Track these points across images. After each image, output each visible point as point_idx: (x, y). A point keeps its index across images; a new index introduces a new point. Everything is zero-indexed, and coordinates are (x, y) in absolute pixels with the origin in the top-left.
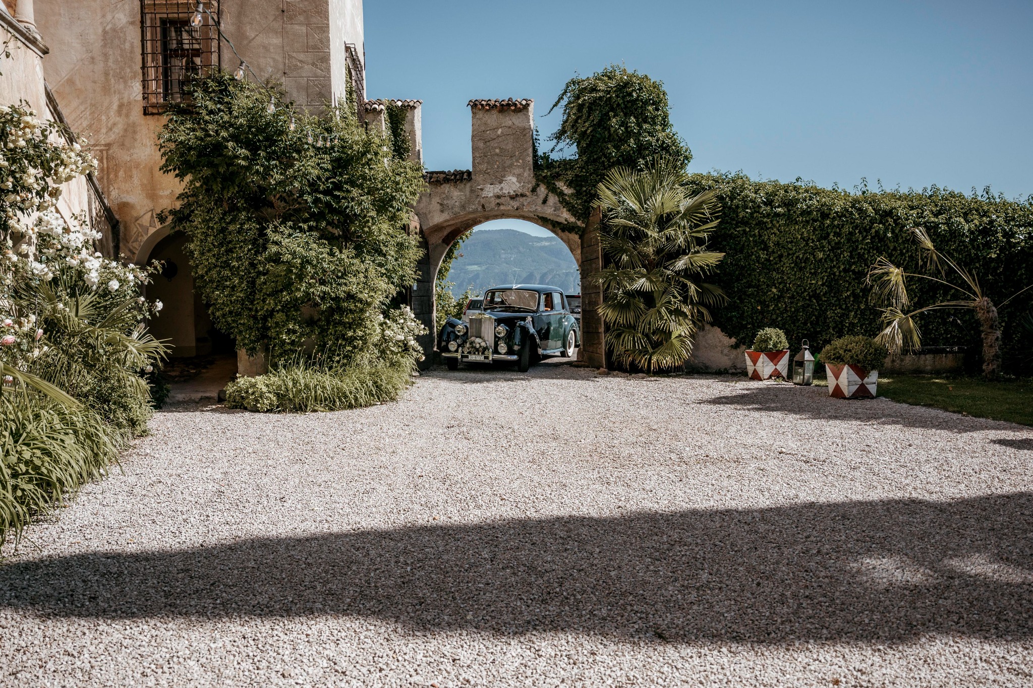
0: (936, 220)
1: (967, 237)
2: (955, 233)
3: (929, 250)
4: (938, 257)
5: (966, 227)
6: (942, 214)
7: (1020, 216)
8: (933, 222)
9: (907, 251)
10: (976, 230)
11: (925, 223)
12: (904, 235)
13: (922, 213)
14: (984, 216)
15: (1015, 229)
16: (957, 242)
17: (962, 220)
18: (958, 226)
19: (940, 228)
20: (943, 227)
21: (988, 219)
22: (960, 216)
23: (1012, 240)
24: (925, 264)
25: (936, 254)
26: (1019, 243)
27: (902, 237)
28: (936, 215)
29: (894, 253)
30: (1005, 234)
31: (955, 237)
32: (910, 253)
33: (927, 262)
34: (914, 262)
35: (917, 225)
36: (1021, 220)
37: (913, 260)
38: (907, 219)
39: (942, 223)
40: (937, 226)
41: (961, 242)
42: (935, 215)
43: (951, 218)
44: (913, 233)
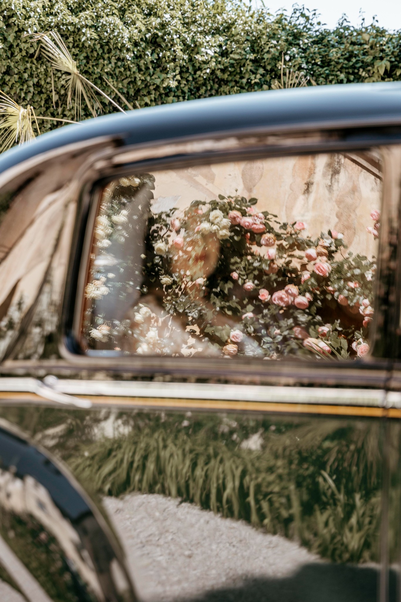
0: (76, 20)
1: (128, 50)
2: (107, 43)
3: (69, 74)
4: (85, 86)
5: (126, 35)
6: (84, 10)
7: (203, 17)
8: (72, 24)
9: (31, 76)
10: (142, 39)
11: (57, 26)
12: (22, 45)
13: (52, 7)
14: (149, 15)
15: (200, 38)
16: (113, 60)
17: (118, 21)
18: (113, 31)
19: (84, 34)
20: (90, 33)
21: (159, 20)
22: (113, 14)
23: (198, 57)
24: (63, 98)
25: (81, 81)
26: (206, 62)
27: (21, 50)
28: (74, 11)
29: (7, 78)
30: (186, 48)
31: (109, 51)
32: (36, 80)
33: (66, 95)
34: (44, 96)
35: (46, 28)
36: (206, 24)
37: (40, 93)
38: (28, 18)
39: (87, 26)
40: (78, 31)
41: (119, 59)
42: (72, 11)
43: (98, 17)
44: (39, 42)
